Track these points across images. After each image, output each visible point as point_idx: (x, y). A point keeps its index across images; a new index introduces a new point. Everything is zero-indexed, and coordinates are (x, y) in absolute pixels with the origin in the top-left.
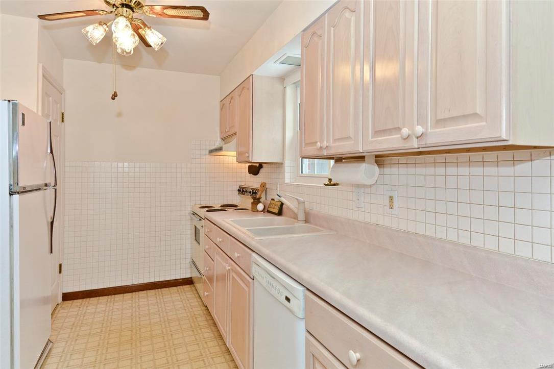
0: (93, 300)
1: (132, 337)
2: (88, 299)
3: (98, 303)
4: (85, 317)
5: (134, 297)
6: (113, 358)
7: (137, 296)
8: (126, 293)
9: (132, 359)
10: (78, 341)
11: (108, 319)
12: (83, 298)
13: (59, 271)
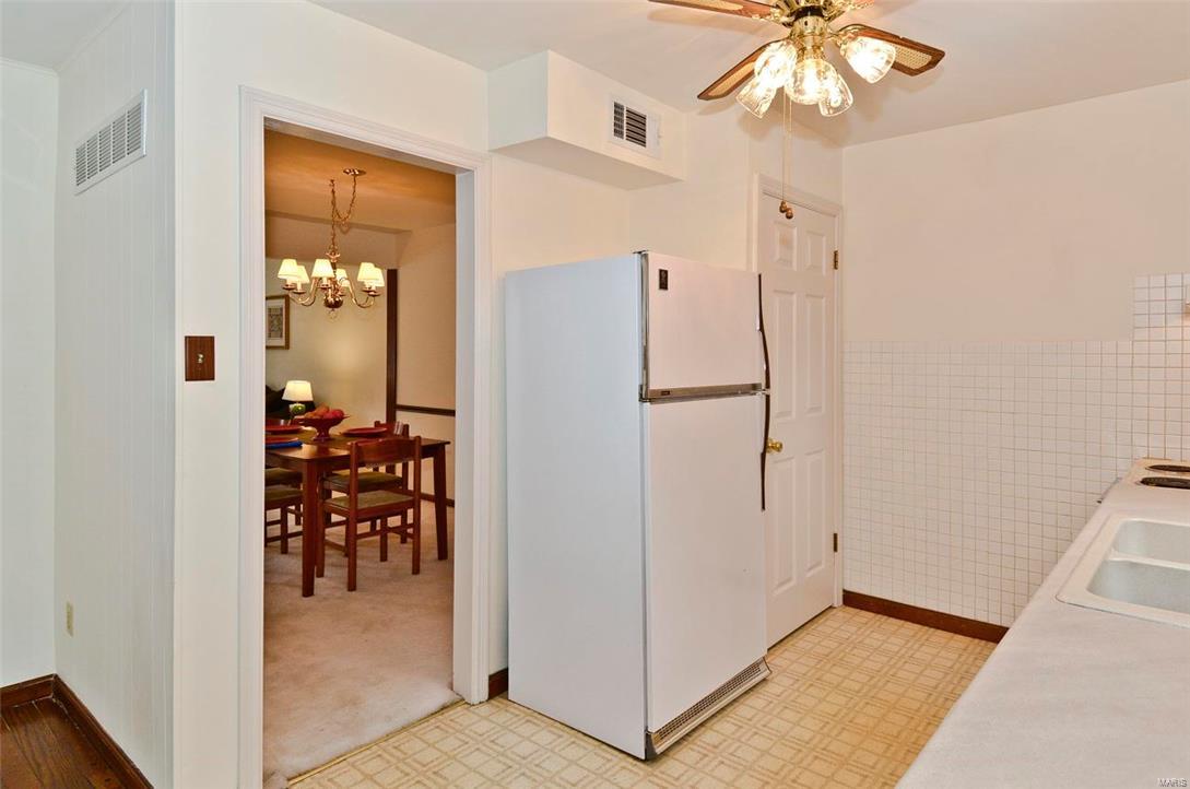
0: (893, 624)
1: (899, 733)
2: (886, 617)
3: (894, 633)
4: (855, 651)
5: (970, 648)
6: (837, 755)
7: (978, 649)
8: (960, 634)
9: (866, 776)
10: (811, 689)
11: (886, 673)
12: (878, 613)
13: (832, 546)
